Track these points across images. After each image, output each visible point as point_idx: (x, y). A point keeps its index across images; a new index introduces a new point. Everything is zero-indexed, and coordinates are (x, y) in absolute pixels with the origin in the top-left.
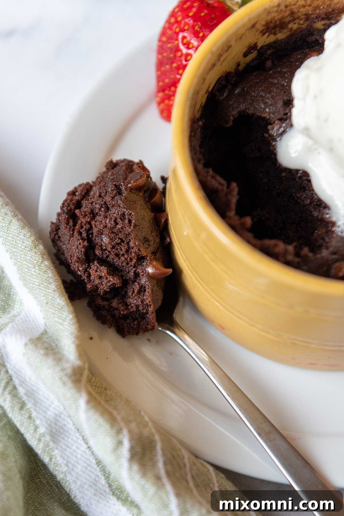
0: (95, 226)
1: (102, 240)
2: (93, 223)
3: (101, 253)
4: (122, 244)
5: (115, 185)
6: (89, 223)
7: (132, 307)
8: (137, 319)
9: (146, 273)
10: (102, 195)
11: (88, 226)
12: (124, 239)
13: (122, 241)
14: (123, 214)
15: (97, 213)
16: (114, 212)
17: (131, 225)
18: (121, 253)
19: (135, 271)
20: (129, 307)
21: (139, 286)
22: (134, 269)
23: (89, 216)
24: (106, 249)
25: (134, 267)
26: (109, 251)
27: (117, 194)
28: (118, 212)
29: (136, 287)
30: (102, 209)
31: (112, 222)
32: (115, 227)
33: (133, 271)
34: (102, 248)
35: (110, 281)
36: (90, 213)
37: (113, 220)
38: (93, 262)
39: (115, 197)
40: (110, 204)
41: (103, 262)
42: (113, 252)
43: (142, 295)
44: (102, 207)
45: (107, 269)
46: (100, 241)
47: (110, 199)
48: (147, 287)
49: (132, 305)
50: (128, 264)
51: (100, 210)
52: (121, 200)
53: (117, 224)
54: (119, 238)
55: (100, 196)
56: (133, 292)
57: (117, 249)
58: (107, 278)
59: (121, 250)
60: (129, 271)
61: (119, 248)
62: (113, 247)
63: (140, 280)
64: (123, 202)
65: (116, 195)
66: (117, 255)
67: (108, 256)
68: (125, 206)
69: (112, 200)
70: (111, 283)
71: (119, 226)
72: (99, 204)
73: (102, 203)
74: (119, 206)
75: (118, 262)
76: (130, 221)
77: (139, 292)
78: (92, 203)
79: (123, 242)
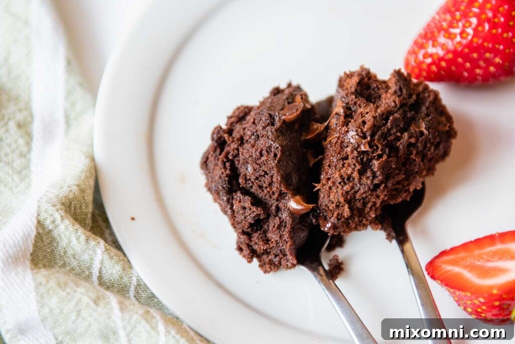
0: (242, 153)
1: (247, 169)
2: (241, 149)
3: (244, 182)
4: (266, 176)
5: (270, 115)
6: (238, 149)
7: (272, 242)
8: (278, 255)
9: (286, 208)
10: (256, 122)
11: (236, 152)
12: (268, 172)
13: (266, 173)
14: (270, 147)
15: (247, 141)
16: (262, 143)
17: (275, 159)
18: (265, 185)
19: (277, 205)
20: (270, 242)
21: (280, 221)
22: (276, 203)
23: (236, 142)
24: (250, 179)
25: (277, 200)
26: (252, 182)
27: (270, 124)
28: (265, 144)
29: (277, 221)
30: (253, 137)
31: (258, 154)
32: (260, 159)
33: (275, 205)
34: (246, 178)
35: (254, 212)
36: (238, 140)
37: (258, 151)
38: (236, 192)
39: (266, 126)
40: (260, 134)
41: (246, 192)
42: (257, 183)
43: (282, 230)
44: (253, 134)
45: (251, 199)
46: (244, 170)
47: (261, 128)
48: (288, 222)
49: (273, 240)
50: (270, 197)
51: (251, 137)
52: (271, 131)
53: (261, 155)
54: (263, 171)
55: (254, 123)
56: (274, 226)
57: (261, 181)
58: (250, 209)
59: (265, 182)
60: (272, 205)
61: (262, 180)
62: (257, 178)
63: (282, 214)
64: (272, 133)
65: (268, 125)
66: (261, 187)
67: (251, 187)
68: (274, 139)
69: (263, 129)
70: (255, 214)
71: (264, 158)
72: (251, 131)
73: (254, 131)
74: (268, 138)
75: (261, 194)
76: (275, 155)
77: (279, 227)
78: (244, 129)
79: (267, 175)
